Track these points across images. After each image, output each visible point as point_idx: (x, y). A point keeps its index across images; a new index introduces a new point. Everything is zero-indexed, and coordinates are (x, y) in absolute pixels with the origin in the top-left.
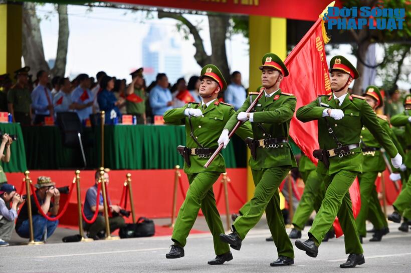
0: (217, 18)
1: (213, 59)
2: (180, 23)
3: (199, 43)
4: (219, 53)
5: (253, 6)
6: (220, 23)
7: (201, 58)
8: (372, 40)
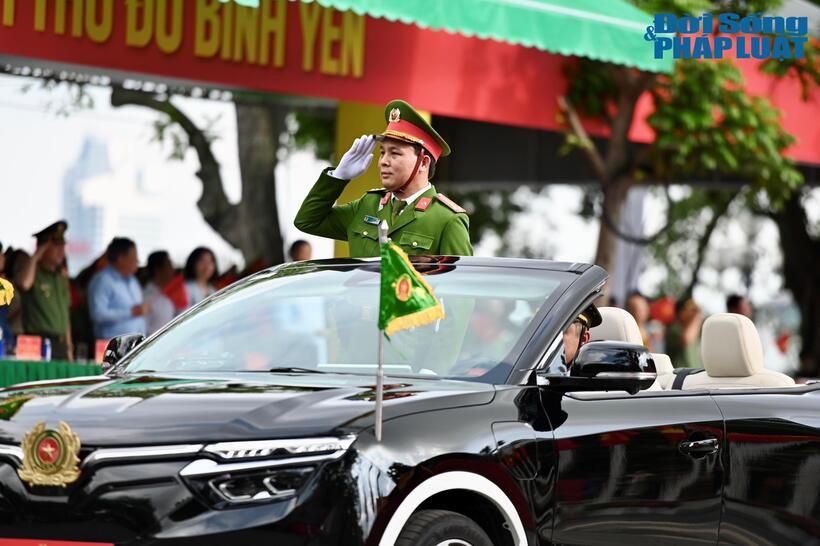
0: (257, 112)
1: (243, 212)
2: (164, 118)
3: (209, 171)
4: (260, 196)
5: (350, 77)
6: (263, 124)
7: (214, 209)
8: (639, 175)
